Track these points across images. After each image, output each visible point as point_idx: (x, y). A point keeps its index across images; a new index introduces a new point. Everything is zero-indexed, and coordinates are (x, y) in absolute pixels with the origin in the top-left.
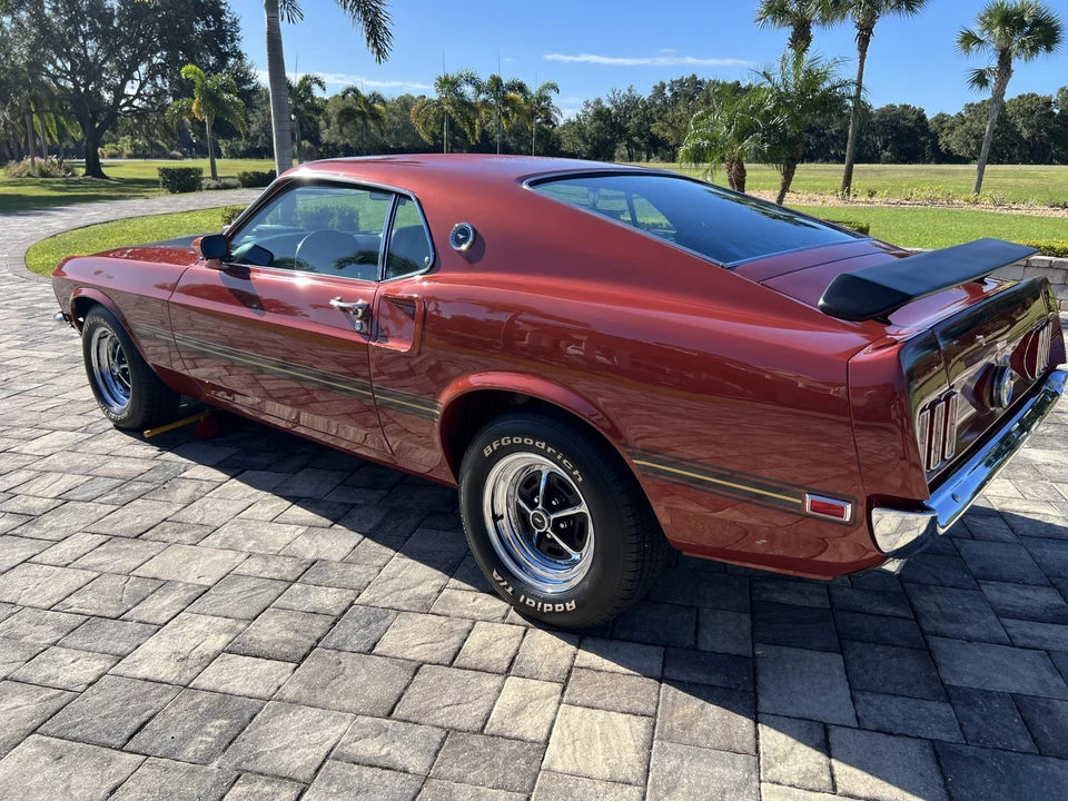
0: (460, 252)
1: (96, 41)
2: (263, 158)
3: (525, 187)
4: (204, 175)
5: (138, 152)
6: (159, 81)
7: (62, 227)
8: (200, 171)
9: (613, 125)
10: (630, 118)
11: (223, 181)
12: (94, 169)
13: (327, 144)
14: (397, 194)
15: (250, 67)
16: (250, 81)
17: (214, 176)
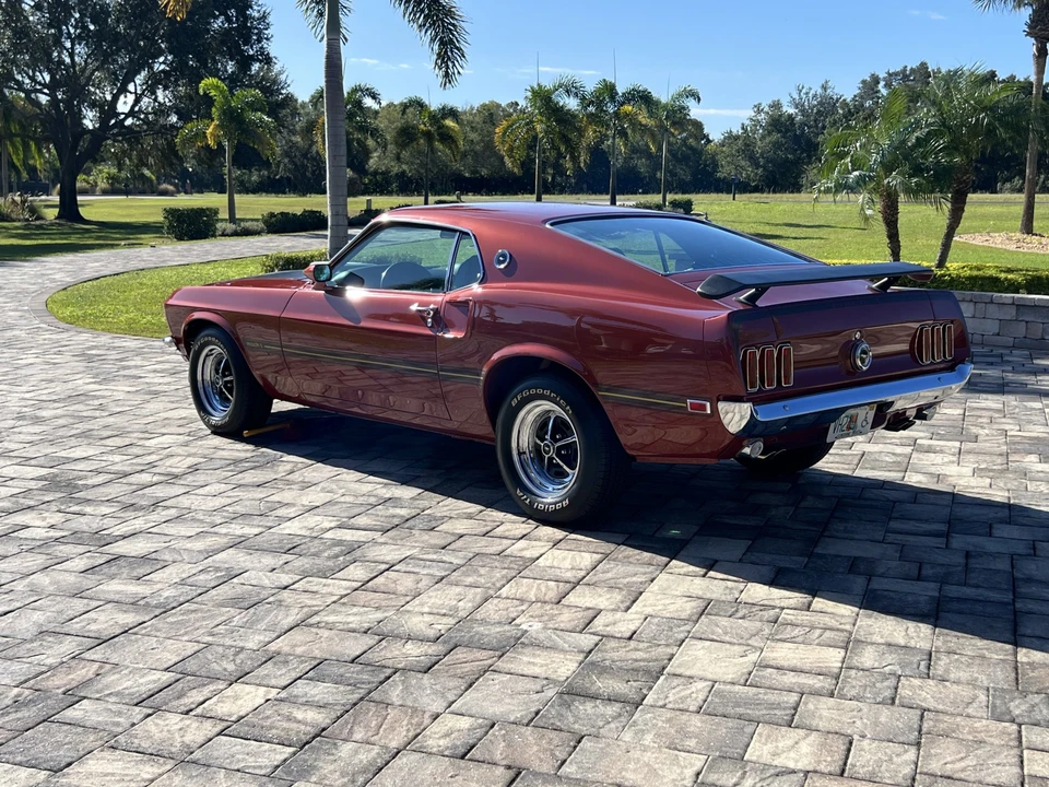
0: (500, 269)
1: (86, 44)
2: (284, 193)
3: (548, 226)
4: (220, 216)
5: (117, 185)
6: (160, 93)
7: (68, 279)
8: (216, 212)
9: (797, 139)
10: (824, 127)
11: (242, 224)
12: (69, 211)
13: (375, 173)
14: (461, 232)
15: (281, 73)
16: (278, 92)
17: (232, 219)
